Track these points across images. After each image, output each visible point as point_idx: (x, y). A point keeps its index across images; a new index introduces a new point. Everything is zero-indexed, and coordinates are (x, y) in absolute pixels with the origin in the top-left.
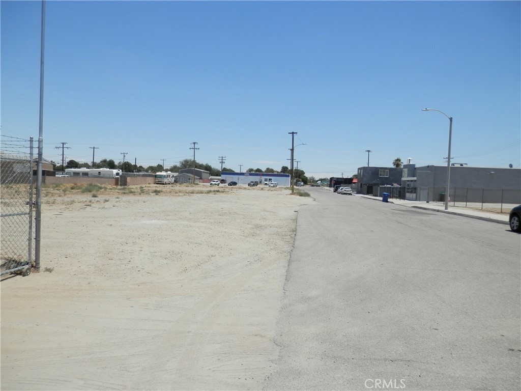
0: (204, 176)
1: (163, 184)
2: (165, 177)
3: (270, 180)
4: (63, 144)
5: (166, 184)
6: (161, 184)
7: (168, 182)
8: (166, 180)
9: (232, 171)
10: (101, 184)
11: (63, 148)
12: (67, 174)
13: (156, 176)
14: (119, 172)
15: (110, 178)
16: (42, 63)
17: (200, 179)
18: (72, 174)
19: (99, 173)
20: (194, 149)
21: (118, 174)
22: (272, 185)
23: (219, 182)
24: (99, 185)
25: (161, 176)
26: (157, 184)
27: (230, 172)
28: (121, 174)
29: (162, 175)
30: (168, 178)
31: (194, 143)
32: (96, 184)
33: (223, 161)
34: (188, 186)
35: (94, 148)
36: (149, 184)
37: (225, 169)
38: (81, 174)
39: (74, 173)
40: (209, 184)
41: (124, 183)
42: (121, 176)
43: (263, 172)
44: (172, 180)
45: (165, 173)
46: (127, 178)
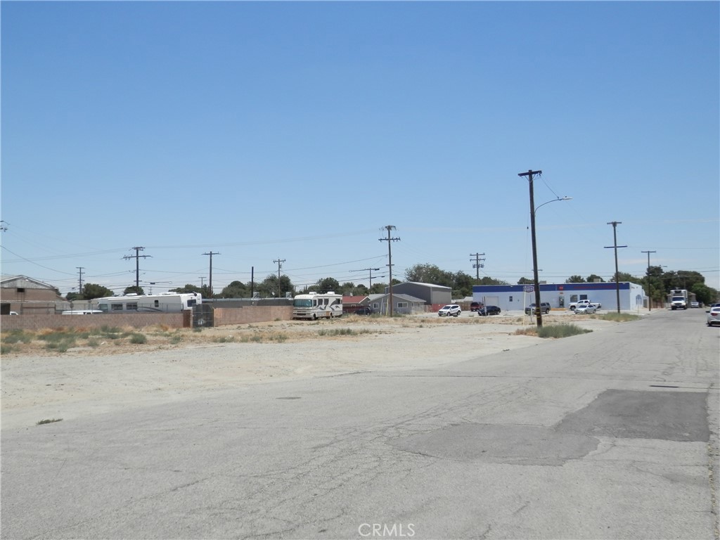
0: (435, 297)
1: (310, 319)
2: (312, 303)
3: (584, 297)
5: (316, 318)
6: (303, 319)
7: (324, 315)
8: (313, 311)
9: (495, 282)
11: (137, 257)
13: (294, 303)
14: (194, 298)
15: (174, 312)
17: (425, 304)
18: (109, 307)
19: (156, 301)
20: (389, 240)
21: (191, 303)
22: (583, 309)
23: (459, 309)
25: (304, 303)
26: (296, 319)
27: (490, 286)
29: (306, 300)
30: (323, 306)
31: (389, 228)
33: (480, 262)
36: (277, 320)
37: (487, 280)
38: (125, 306)
39: (113, 305)
40: (437, 314)
41: (207, 322)
42: (199, 307)
43: (583, 281)
44: (338, 309)
45: (312, 296)
46: (215, 310)
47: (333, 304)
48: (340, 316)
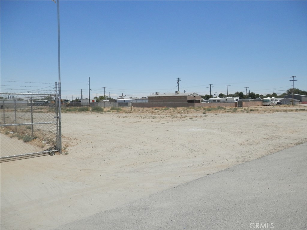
0: (303, 99)
1: (268, 105)
2: (269, 101)
4: (211, 85)
5: (270, 105)
6: (266, 105)
7: (272, 104)
8: (270, 103)
10: (226, 106)
11: (210, 87)
12: (209, 101)
13: (263, 101)
14: (237, 99)
15: (231, 103)
16: (59, 41)
17: (299, 101)
19: (226, 100)
24: (224, 107)
25: (266, 101)
26: (264, 105)
28: (239, 100)
30: (272, 102)
32: (222, 107)
34: (286, 107)
35: (228, 86)
36: (258, 105)
38: (217, 101)
39: (213, 101)
41: (241, 106)
42: (239, 101)
44: (275, 103)
45: (269, 98)
46: (243, 102)
47: (275, 101)
48: (276, 105)
